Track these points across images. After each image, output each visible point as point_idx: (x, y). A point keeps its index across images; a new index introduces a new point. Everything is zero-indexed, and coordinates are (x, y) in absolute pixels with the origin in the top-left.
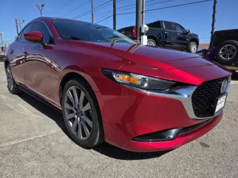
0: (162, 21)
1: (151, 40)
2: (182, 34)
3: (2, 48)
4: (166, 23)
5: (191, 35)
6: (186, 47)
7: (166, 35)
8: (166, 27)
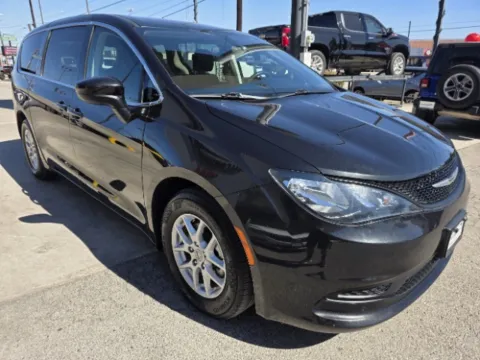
0: (340, 12)
1: (316, 51)
2: (377, 37)
3: (3, 48)
4: (348, 15)
5: (395, 38)
6: (384, 63)
7: (345, 41)
8: (346, 26)
